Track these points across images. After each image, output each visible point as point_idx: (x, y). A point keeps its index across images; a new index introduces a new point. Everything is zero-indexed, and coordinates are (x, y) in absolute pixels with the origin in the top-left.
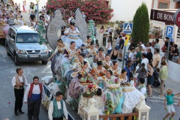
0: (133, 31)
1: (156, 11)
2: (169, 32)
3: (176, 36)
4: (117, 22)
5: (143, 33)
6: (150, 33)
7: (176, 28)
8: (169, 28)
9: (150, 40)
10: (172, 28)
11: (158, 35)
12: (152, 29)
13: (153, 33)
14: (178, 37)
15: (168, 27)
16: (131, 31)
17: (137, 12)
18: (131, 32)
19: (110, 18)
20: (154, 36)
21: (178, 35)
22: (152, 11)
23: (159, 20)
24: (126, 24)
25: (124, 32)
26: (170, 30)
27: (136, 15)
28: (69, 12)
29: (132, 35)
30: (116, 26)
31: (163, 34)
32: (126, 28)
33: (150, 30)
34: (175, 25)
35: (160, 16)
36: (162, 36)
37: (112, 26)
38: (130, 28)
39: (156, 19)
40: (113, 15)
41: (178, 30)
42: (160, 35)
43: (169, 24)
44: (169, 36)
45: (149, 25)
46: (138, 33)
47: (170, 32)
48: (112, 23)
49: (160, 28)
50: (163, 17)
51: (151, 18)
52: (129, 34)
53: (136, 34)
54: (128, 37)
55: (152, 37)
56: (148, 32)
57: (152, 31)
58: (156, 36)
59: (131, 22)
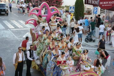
4: (66, 6)
6: (85, 12)
8: (95, 9)
9: (85, 16)
10: (97, 8)
16: (74, 11)
19: (62, 4)
21: (100, 12)
23: (90, 4)
24: (71, 7)
25: (70, 12)
26: (96, 10)
28: (38, 1)
30: (65, 8)
32: (71, 9)
33: (85, 10)
34: (99, 7)
35: (90, 1)
37: (63, 9)
38: (73, 9)
39: (88, 4)
40: (63, 2)
42: (91, 13)
43: (95, 6)
45: (84, 7)
46: (78, 12)
47: (96, 11)
48: (63, 7)
49: (90, 9)
50: (92, 2)
51: (85, 3)
52: (73, 12)
53: (76, 13)
54: (72, 14)
55: (86, 14)
56: (84, 11)
57: (86, 11)
58: (88, 14)
59: (73, 6)
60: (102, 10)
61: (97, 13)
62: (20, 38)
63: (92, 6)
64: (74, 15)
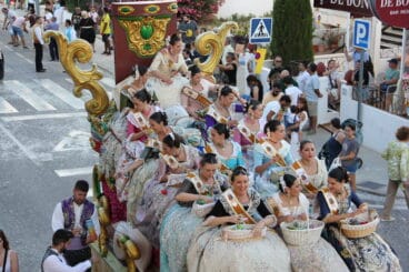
0: (274, 36)
2: (360, 36)
3: (378, 43)
4: (234, 18)
5: (297, 40)
6: (315, 41)
7: (377, 25)
8: (360, 26)
9: (316, 57)
10: (367, 25)
11: (334, 44)
12: (319, 31)
13: (323, 39)
14: (382, 47)
15: (357, 22)
16: (269, 37)
18: (268, 40)
19: (216, 10)
20: (327, 47)
21: (382, 40)
23: (336, 7)
24: (256, 22)
25: (253, 41)
26: (361, 31)
29: (271, 48)
31: (347, 45)
32: (257, 31)
33: (314, 34)
34: (374, 18)
38: (265, 31)
41: (383, 30)
42: (340, 44)
43: (361, 17)
44: (360, 45)
45: (311, 20)
46: (287, 43)
47: (363, 35)
48: (221, 19)
49: (338, 26)
52: (264, 44)
53: (281, 44)
54: (263, 52)
55: (321, 49)
56: (310, 37)
57: (321, 35)
58: (331, 49)
59: (267, 15)
60: (389, 30)
62: (42, 155)
63: (348, 14)
64: (271, 54)
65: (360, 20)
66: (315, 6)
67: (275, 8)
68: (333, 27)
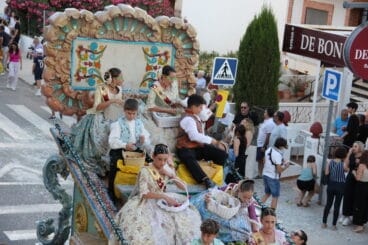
0: (238, 78)
1: (299, 31)
2: (330, 87)
3: (348, 95)
5: (262, 85)
6: (281, 87)
7: (348, 76)
8: (331, 76)
9: (280, 104)
10: (338, 76)
11: (301, 92)
12: (286, 76)
13: (289, 85)
15: (328, 72)
16: (233, 79)
17: (249, 30)
18: (231, 82)
20: (292, 94)
21: (352, 92)
22: (288, 28)
23: (306, 53)
24: (220, 62)
25: (215, 81)
26: (332, 82)
27: (246, 37)
29: (234, 90)
31: (316, 90)
32: (221, 72)
33: (281, 79)
34: (346, 69)
35: (308, 42)
36: (312, 94)
38: (229, 72)
39: (297, 50)
41: (354, 81)
42: (307, 92)
43: (331, 66)
44: (330, 96)
45: (279, 65)
46: (251, 86)
47: (333, 87)
49: (306, 73)
50: (316, 47)
51: (286, 49)
52: (226, 86)
53: (244, 88)
54: (225, 94)
55: (286, 95)
56: (276, 82)
57: (287, 81)
58: (296, 96)
59: (231, 55)
60: (358, 83)
61: (336, 98)
63: (319, 62)
64: (233, 96)
65: (330, 69)
66: (284, 50)
67: (241, 48)
68: (300, 73)
